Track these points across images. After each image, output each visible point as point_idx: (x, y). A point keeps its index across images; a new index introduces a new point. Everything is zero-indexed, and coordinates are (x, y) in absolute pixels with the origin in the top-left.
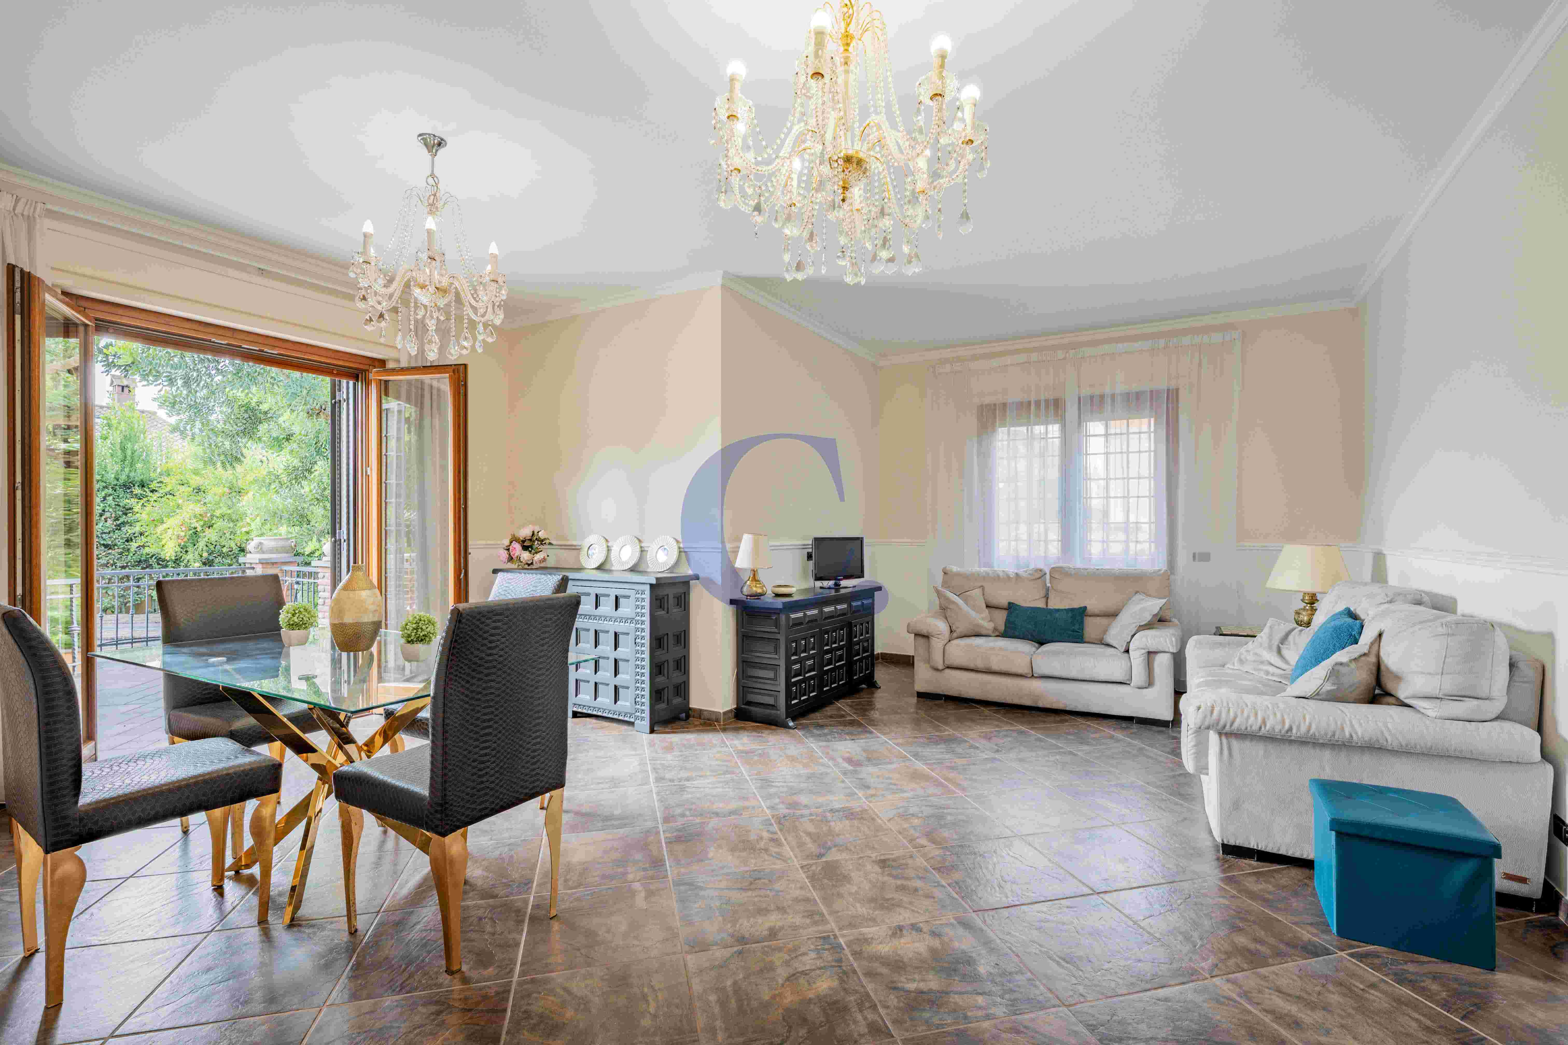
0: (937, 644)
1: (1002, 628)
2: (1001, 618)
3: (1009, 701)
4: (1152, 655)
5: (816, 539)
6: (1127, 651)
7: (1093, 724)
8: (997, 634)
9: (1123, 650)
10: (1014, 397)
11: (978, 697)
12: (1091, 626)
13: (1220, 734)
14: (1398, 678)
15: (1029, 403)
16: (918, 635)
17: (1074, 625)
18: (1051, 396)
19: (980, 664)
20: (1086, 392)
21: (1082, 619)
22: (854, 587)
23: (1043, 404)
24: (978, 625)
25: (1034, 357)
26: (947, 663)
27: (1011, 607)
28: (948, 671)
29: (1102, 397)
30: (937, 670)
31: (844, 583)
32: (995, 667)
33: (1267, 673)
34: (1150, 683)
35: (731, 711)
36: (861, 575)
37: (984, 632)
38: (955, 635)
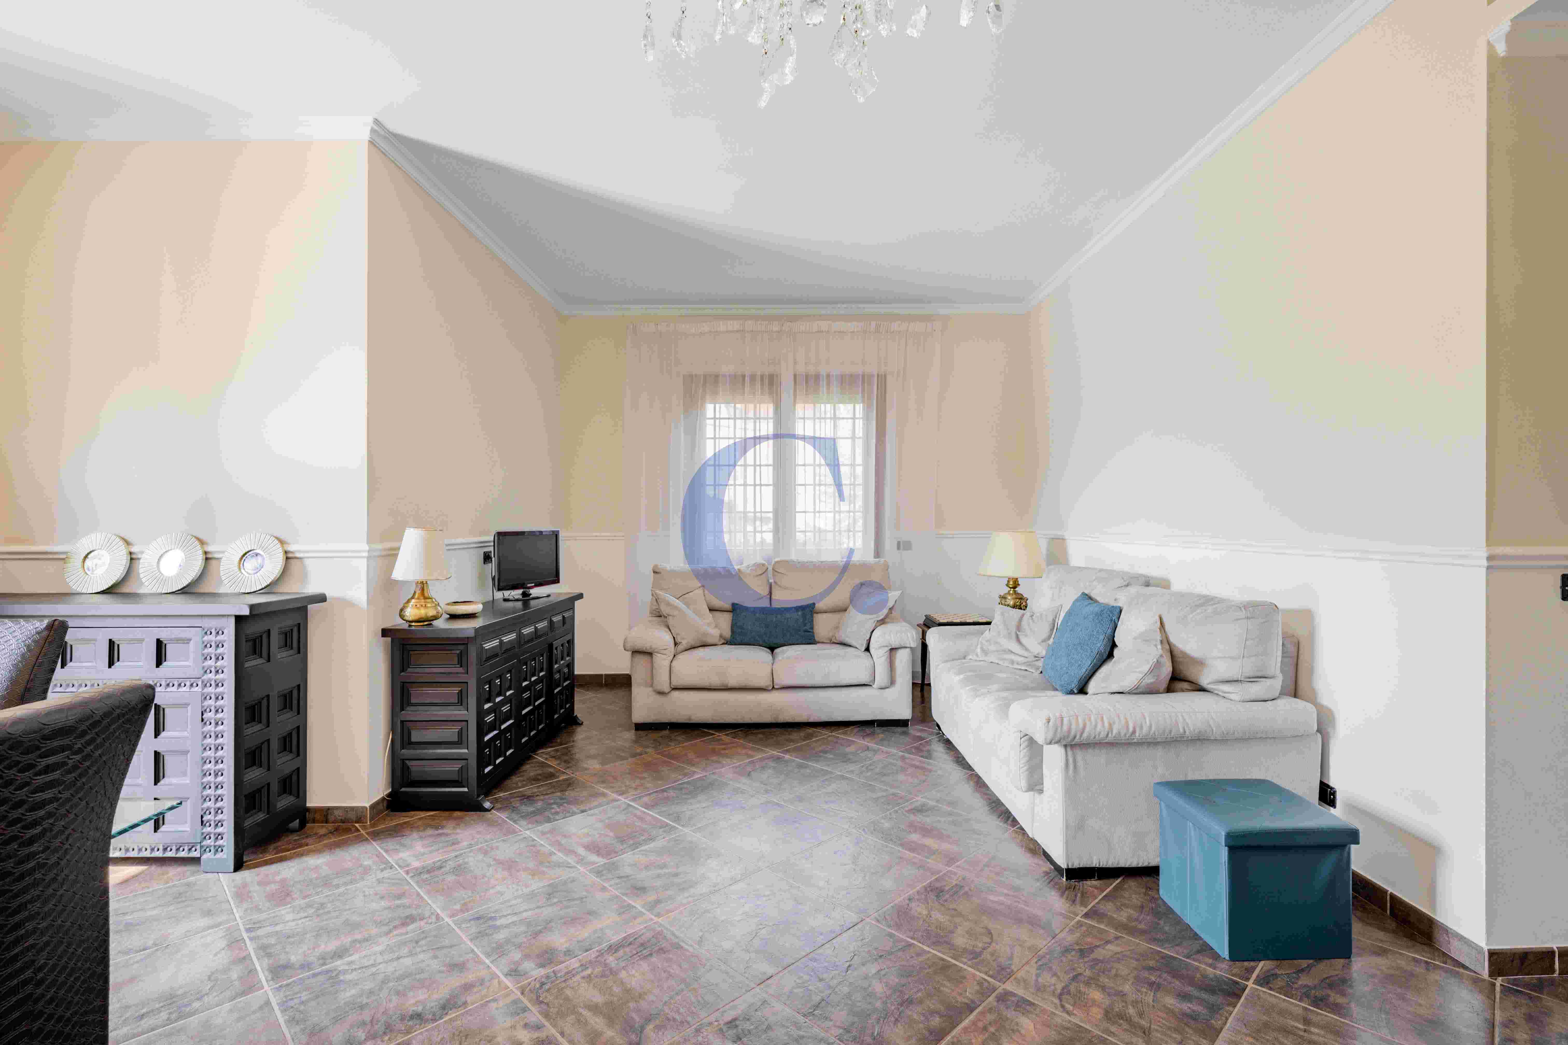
0: (662, 662)
1: (727, 633)
2: (725, 622)
3: (747, 720)
4: (893, 652)
5: (500, 534)
6: (867, 649)
7: (839, 734)
8: (723, 641)
9: (863, 649)
10: (727, 369)
11: (710, 721)
12: (822, 625)
13: (1065, 746)
14: (1200, 663)
15: (744, 377)
16: (636, 652)
17: (805, 625)
18: (768, 370)
19: (715, 681)
20: (801, 369)
21: (812, 617)
22: (548, 596)
23: (759, 378)
24: (705, 634)
25: (750, 325)
26: (676, 682)
27: (735, 609)
28: (676, 694)
29: (817, 377)
30: (661, 693)
31: (535, 592)
32: (732, 683)
33: (1012, 662)
34: (892, 682)
35: (383, 799)
36: (556, 580)
37: (710, 641)
38: (680, 647)
